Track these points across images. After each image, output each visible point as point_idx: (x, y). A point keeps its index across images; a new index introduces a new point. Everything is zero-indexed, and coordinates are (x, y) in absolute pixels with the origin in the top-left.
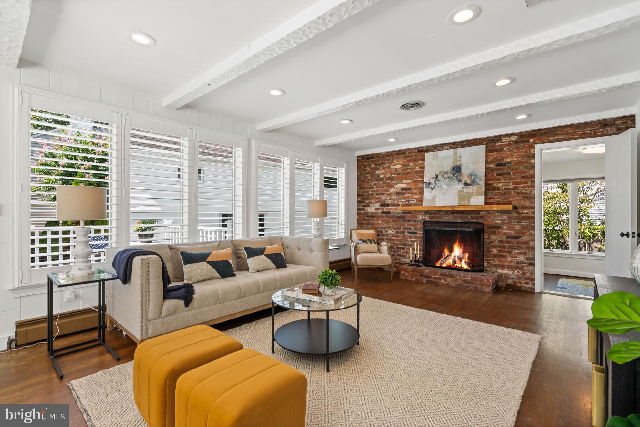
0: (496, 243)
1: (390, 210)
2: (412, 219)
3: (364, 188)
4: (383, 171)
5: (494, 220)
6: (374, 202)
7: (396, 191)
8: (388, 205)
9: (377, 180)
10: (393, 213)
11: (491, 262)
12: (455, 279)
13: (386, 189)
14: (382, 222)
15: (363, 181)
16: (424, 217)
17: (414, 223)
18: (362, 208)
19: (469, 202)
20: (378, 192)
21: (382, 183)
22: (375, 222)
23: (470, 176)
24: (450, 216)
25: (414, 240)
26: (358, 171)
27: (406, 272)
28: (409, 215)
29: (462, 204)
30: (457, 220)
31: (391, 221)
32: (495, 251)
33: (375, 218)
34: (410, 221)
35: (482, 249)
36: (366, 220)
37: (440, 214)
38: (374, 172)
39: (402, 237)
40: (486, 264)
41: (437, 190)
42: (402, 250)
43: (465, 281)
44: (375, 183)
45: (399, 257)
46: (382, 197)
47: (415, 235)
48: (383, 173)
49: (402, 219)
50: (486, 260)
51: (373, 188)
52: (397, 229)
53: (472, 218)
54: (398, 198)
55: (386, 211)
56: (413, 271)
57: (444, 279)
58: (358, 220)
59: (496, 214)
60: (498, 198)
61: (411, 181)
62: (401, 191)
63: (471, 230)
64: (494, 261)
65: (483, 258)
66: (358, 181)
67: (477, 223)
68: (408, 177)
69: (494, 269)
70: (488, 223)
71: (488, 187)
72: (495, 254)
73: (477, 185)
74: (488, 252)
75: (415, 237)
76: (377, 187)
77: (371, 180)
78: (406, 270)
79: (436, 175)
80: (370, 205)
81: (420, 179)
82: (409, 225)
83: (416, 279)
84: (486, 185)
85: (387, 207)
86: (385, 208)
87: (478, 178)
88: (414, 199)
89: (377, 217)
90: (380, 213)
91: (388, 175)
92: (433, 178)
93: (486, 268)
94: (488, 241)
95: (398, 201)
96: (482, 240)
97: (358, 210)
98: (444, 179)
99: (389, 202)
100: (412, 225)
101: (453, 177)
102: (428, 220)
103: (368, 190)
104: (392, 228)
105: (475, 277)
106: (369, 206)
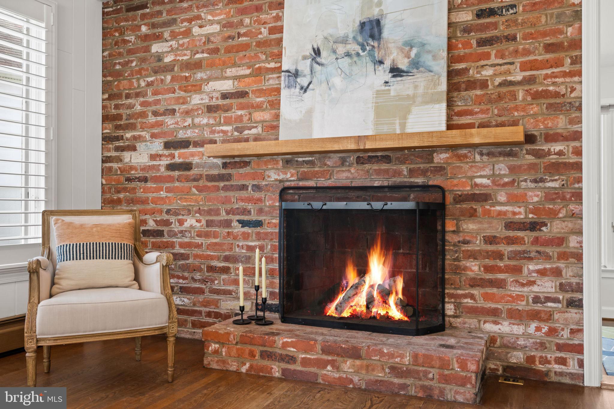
0: (478, 245)
1: (190, 160)
2: (250, 183)
3: (118, 96)
4: (171, 43)
5: (472, 178)
6: (148, 137)
7: (206, 101)
8: (185, 144)
9: (156, 72)
10: (198, 165)
11: (466, 301)
12: (365, 362)
13: (179, 98)
14: (169, 195)
15: (118, 75)
16: (282, 177)
17: (257, 195)
18: (114, 154)
19: (403, 125)
20: (158, 107)
21: (169, 78)
22: (150, 195)
23: (407, 48)
24: (353, 171)
25: (257, 243)
26: (103, 45)
27: (223, 344)
28: (241, 171)
29: (385, 129)
30: (372, 180)
31: (194, 190)
32: (476, 268)
33: (149, 185)
34: (244, 187)
35: (440, 263)
36: (125, 190)
37: (325, 165)
38: (147, 49)
39: (224, 238)
40: (450, 309)
41: (317, 91)
42: (224, 276)
43: (394, 369)
44: (150, 79)
45: (216, 297)
46: (169, 121)
47: (258, 229)
48: (172, 50)
49: (222, 184)
50: (452, 296)
51: (145, 95)
52: (209, 212)
53: (412, 172)
54: (212, 121)
55: (181, 160)
56: (244, 340)
57: (332, 363)
58: (103, 192)
59: (478, 158)
60: (482, 112)
61: (248, 72)
62: (220, 102)
63: (409, 205)
64: (472, 297)
65: (444, 289)
66: (104, 76)
67: (425, 188)
68: (241, 59)
69: (471, 320)
70: (455, 185)
71: (456, 80)
72: (474, 279)
73: (427, 74)
74: (456, 273)
75: (259, 237)
76: (155, 93)
77: (139, 72)
78: (223, 339)
79: (314, 49)
80: (138, 145)
81: (272, 65)
82: (242, 200)
83: (251, 367)
84: (450, 74)
85: (182, 151)
86: (177, 153)
87: (429, 52)
88: (256, 122)
89: (157, 179)
90: (163, 169)
91: (185, 55)
92: (305, 58)
93: (452, 320)
94: (455, 239)
95: (213, 132)
96: (439, 236)
97: (103, 162)
98: (337, 59)
99: (189, 134)
100: (249, 200)
101: (360, 52)
102: (293, 184)
103: (130, 101)
104: (196, 213)
105: (424, 355)
106: (134, 149)
